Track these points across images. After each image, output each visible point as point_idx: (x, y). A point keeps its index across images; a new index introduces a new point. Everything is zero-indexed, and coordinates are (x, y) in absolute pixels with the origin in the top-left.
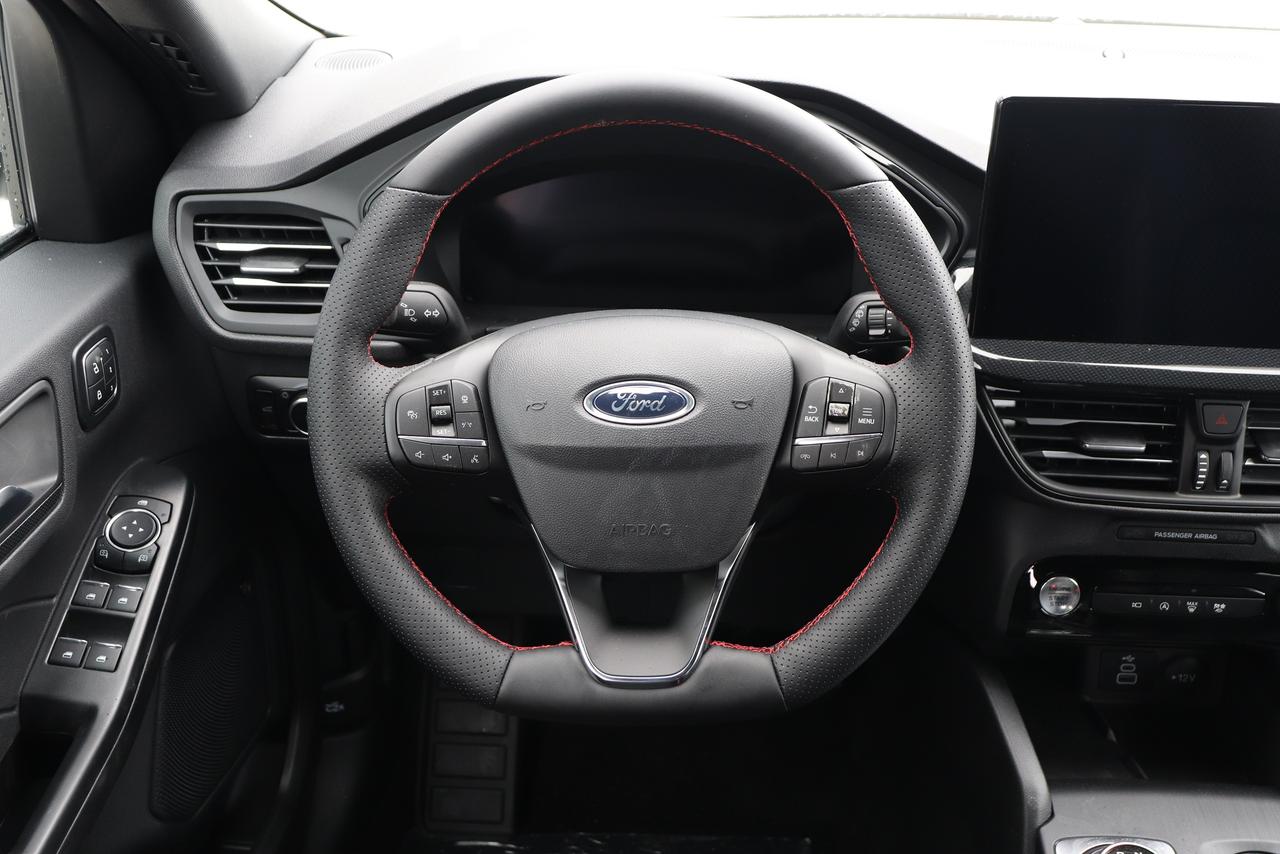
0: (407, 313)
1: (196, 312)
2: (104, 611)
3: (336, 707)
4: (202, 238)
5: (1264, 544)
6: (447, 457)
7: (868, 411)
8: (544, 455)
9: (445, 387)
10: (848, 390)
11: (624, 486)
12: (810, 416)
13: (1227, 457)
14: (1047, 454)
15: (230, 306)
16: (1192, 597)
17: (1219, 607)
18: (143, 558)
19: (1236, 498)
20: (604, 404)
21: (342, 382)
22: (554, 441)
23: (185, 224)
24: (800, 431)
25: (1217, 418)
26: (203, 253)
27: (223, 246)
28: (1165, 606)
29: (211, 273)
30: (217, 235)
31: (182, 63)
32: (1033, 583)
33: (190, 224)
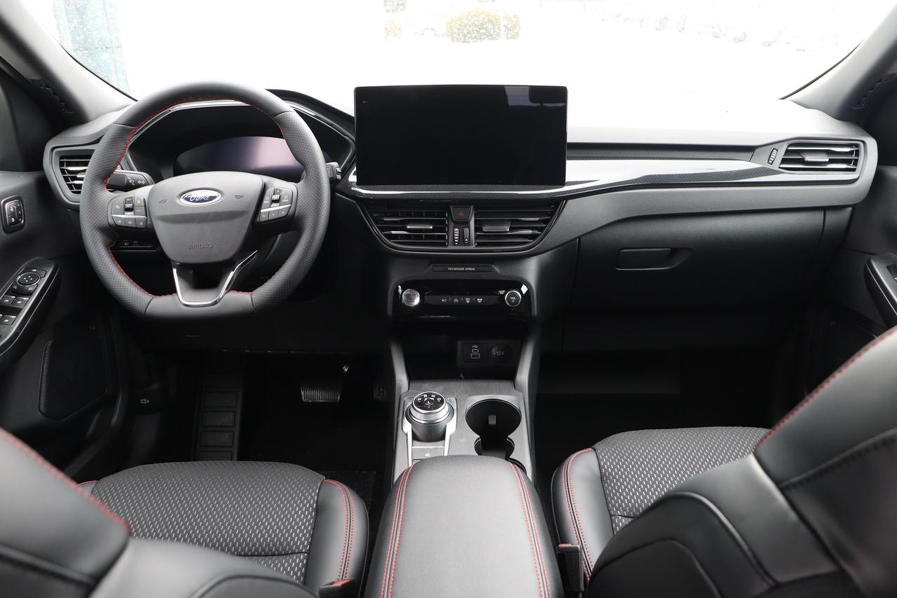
0: (130, 181)
1: (59, 195)
2: (12, 306)
3: (145, 401)
4: (63, 166)
5: (495, 272)
6: (130, 223)
7: (286, 197)
8: (166, 219)
9: (131, 198)
10: (280, 190)
11: (194, 228)
12: (266, 201)
13: (466, 230)
14: (393, 232)
15: (73, 192)
16: (468, 296)
17: (480, 300)
18: (31, 289)
19: (473, 247)
20: (188, 199)
21: (92, 196)
22: (168, 213)
23: (56, 160)
24: (263, 207)
25: (458, 214)
26: (63, 171)
27: (71, 169)
28: (456, 300)
29: (66, 179)
30: (69, 164)
31: (56, 97)
32: (400, 291)
33: (58, 159)
